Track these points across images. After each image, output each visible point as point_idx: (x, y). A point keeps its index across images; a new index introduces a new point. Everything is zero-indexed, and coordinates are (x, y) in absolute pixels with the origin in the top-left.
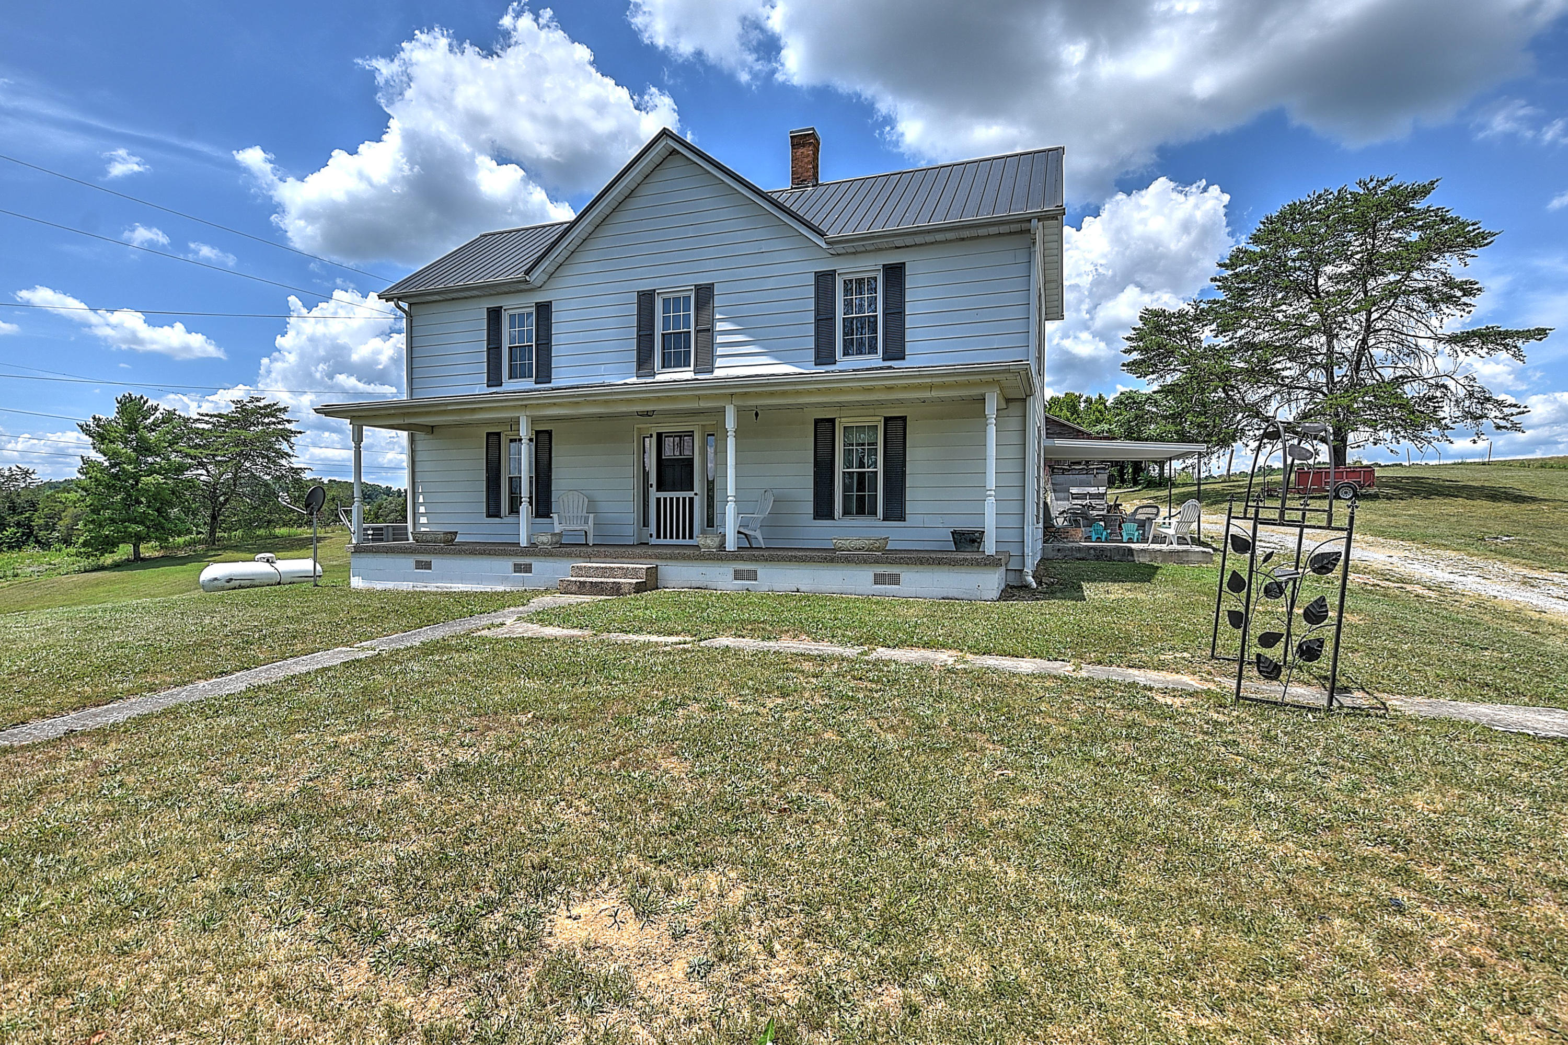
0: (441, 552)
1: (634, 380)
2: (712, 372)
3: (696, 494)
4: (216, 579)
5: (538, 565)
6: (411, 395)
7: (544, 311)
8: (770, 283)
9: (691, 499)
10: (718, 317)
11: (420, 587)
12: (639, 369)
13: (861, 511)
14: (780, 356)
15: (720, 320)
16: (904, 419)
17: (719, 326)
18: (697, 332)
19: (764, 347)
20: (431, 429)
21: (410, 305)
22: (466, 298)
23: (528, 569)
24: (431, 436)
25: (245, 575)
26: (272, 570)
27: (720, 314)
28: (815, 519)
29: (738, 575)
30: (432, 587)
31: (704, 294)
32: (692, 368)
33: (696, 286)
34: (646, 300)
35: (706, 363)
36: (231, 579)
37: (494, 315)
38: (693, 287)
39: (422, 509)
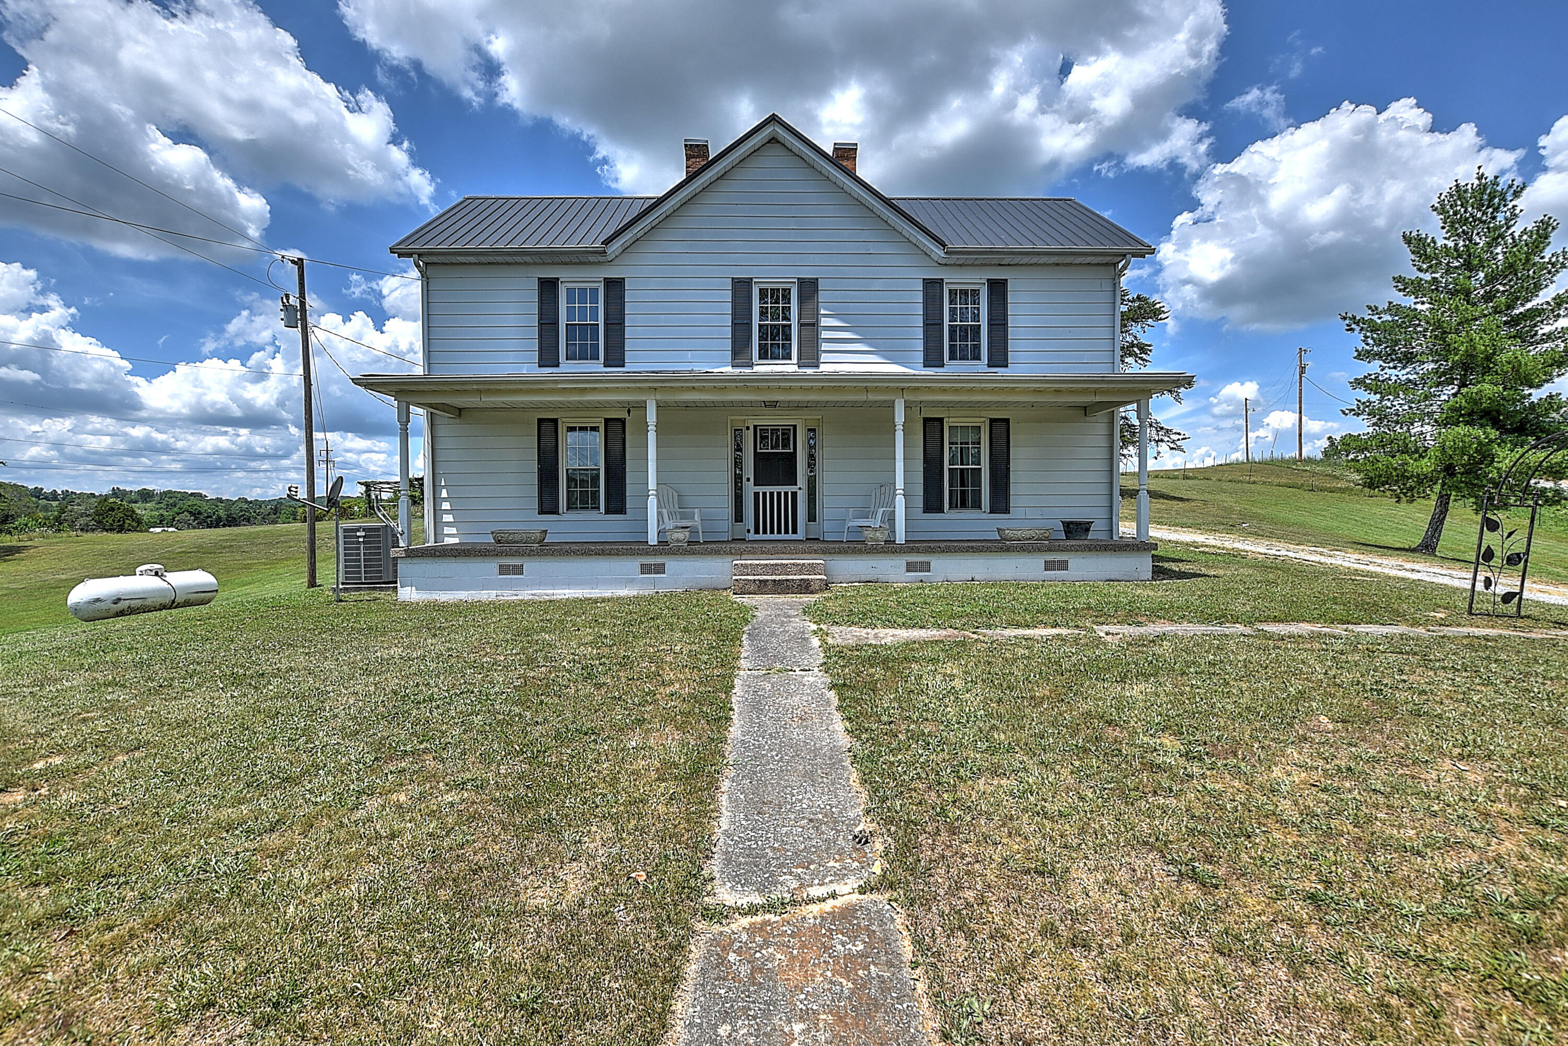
0: (531, 554)
1: (728, 369)
2: (818, 367)
3: (800, 489)
4: (98, 600)
5: (672, 565)
6: (429, 371)
7: (615, 287)
8: (878, 285)
9: (794, 495)
10: (822, 312)
11: (508, 596)
12: (734, 358)
13: (964, 505)
14: (891, 356)
15: (825, 316)
16: (1007, 421)
17: (824, 322)
18: (801, 325)
19: (871, 346)
20: (460, 412)
21: (426, 264)
22: (508, 264)
23: (660, 569)
24: (458, 421)
25: (135, 593)
26: (165, 585)
27: (825, 309)
28: (924, 512)
29: (910, 567)
30: (526, 595)
31: (809, 288)
32: (795, 360)
33: (798, 279)
34: (741, 287)
35: (810, 357)
36: (119, 599)
37: (548, 287)
38: (796, 280)
39: (446, 506)
